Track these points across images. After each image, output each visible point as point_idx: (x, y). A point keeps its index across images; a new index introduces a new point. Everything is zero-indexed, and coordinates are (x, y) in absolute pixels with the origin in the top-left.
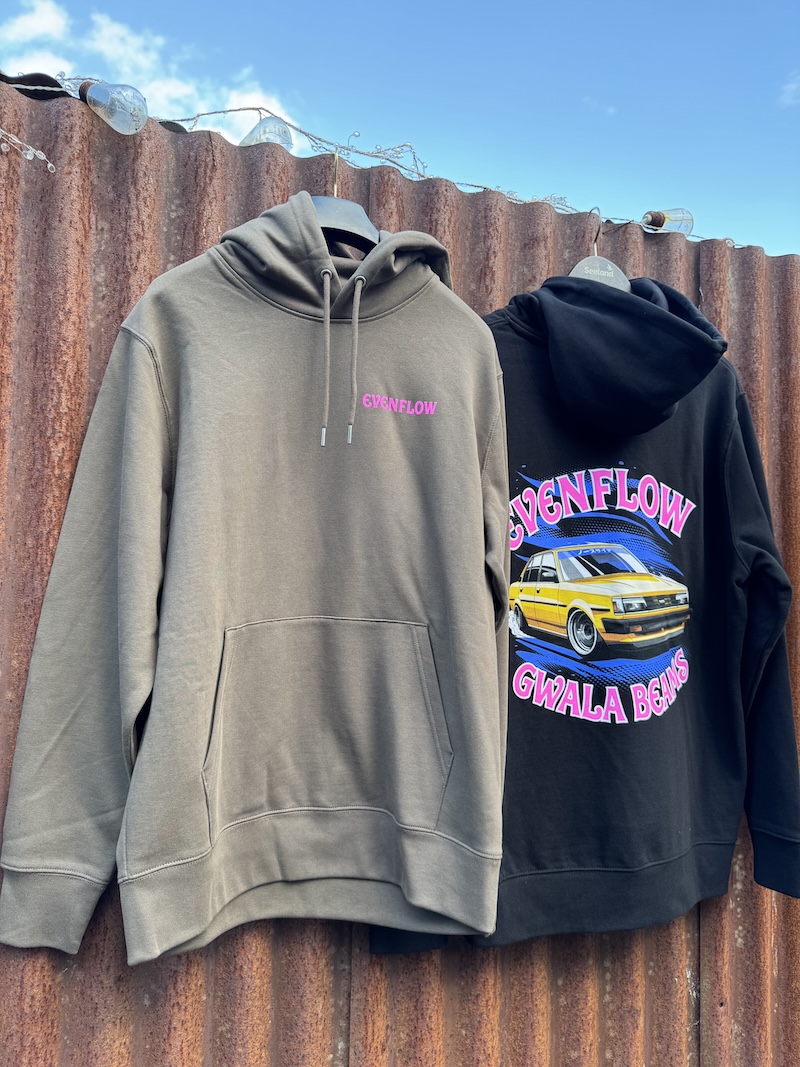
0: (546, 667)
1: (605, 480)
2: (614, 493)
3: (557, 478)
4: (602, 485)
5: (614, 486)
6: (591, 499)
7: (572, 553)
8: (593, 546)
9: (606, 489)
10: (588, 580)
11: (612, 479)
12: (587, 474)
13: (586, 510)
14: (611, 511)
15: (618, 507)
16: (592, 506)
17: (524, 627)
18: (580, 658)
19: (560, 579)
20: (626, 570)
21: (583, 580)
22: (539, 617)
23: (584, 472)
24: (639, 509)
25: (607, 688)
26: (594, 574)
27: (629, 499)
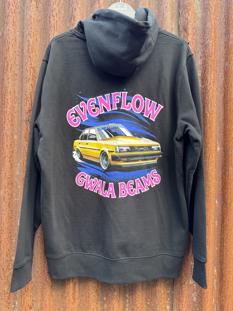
0: (90, 174)
1: (117, 97)
2: (121, 102)
3: (97, 97)
4: (116, 99)
5: (121, 99)
6: (111, 105)
7: (103, 129)
8: (111, 125)
9: (117, 101)
10: (108, 139)
11: (120, 97)
12: (111, 95)
13: (109, 110)
14: (119, 110)
15: (121, 108)
16: (112, 109)
17: (81, 158)
18: (103, 171)
19: (98, 139)
20: (123, 135)
21: (106, 139)
22: (88, 154)
23: (109, 94)
24: (132, 109)
25: (110, 183)
26: (111, 136)
27: (127, 104)
